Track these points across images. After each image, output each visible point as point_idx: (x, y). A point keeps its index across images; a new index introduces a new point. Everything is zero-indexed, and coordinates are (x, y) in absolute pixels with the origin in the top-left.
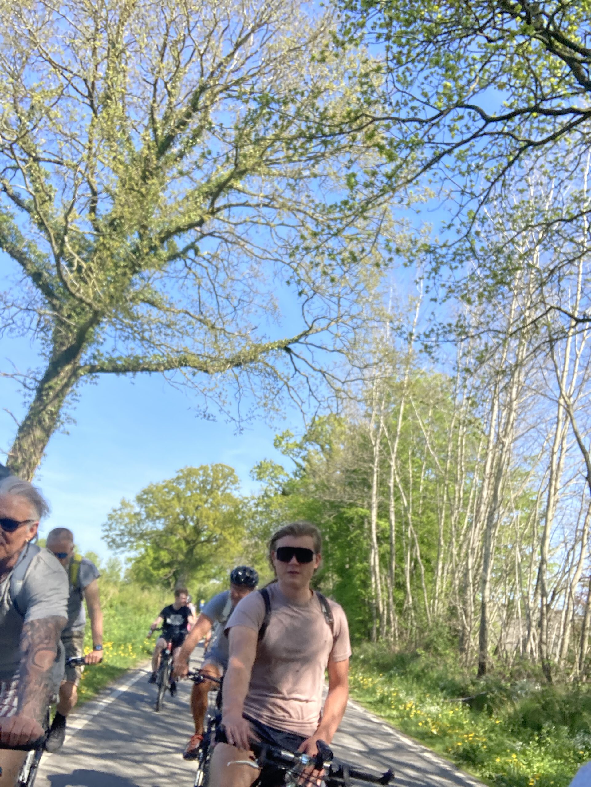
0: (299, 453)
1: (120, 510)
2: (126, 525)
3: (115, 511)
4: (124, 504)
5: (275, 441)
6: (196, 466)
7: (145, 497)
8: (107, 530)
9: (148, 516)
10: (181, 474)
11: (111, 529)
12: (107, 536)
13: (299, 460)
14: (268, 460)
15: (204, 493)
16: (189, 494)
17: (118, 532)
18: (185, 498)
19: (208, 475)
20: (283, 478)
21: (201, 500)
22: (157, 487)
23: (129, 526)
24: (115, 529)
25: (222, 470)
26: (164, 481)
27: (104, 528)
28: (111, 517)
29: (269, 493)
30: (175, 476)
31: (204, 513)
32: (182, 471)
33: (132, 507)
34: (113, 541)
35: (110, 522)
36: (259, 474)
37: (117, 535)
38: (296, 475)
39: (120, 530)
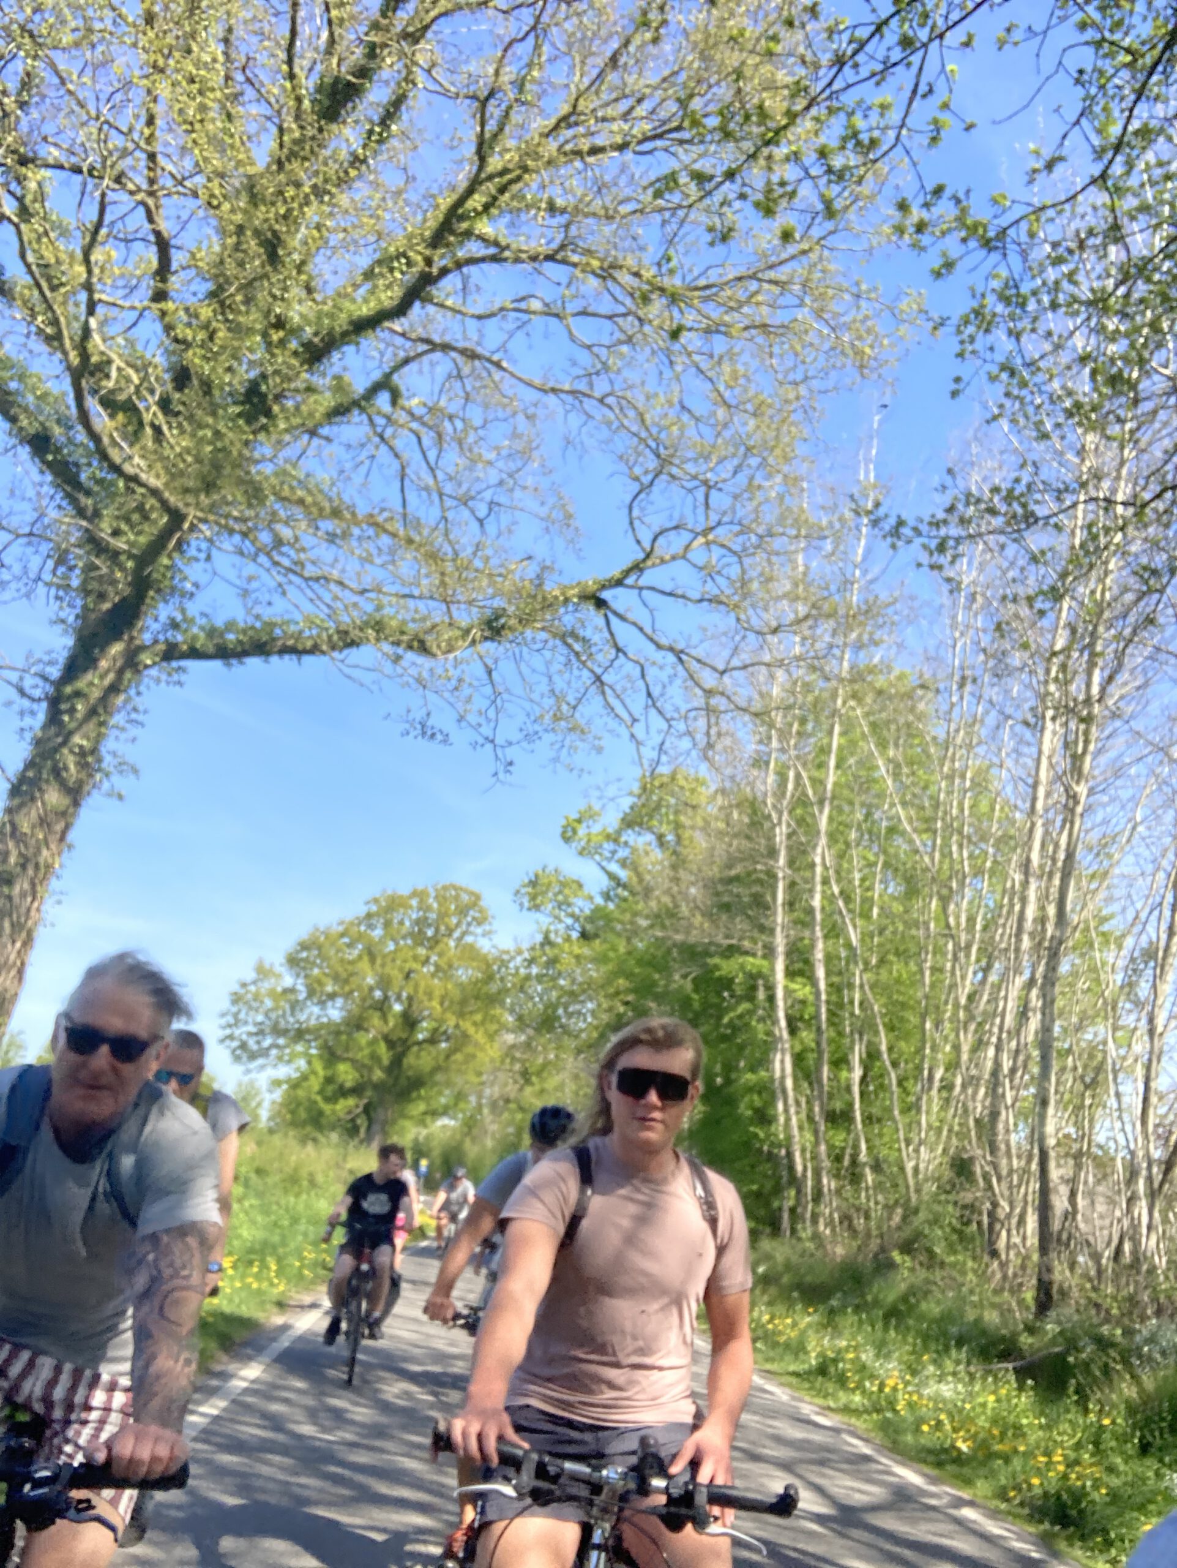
0: (614, 852)
1: (254, 983)
2: (266, 1015)
3: (244, 985)
4: (263, 972)
5: (565, 827)
6: (404, 890)
7: (304, 954)
8: (230, 1026)
9: (311, 993)
10: (374, 908)
11: (237, 1022)
12: (231, 1037)
13: (614, 867)
14: (551, 868)
15: (422, 944)
16: (391, 947)
17: (251, 1029)
18: (384, 956)
19: (429, 909)
20: (582, 906)
21: (415, 958)
22: (327, 935)
23: (273, 1015)
24: (246, 1023)
25: (457, 898)
26: (341, 923)
27: (223, 1021)
28: (236, 999)
29: (552, 936)
30: (362, 911)
31: (422, 984)
32: (376, 901)
33: (279, 976)
34: (243, 1046)
35: (234, 1009)
36: (533, 898)
37: (250, 1034)
38: (607, 897)
39: (256, 1024)
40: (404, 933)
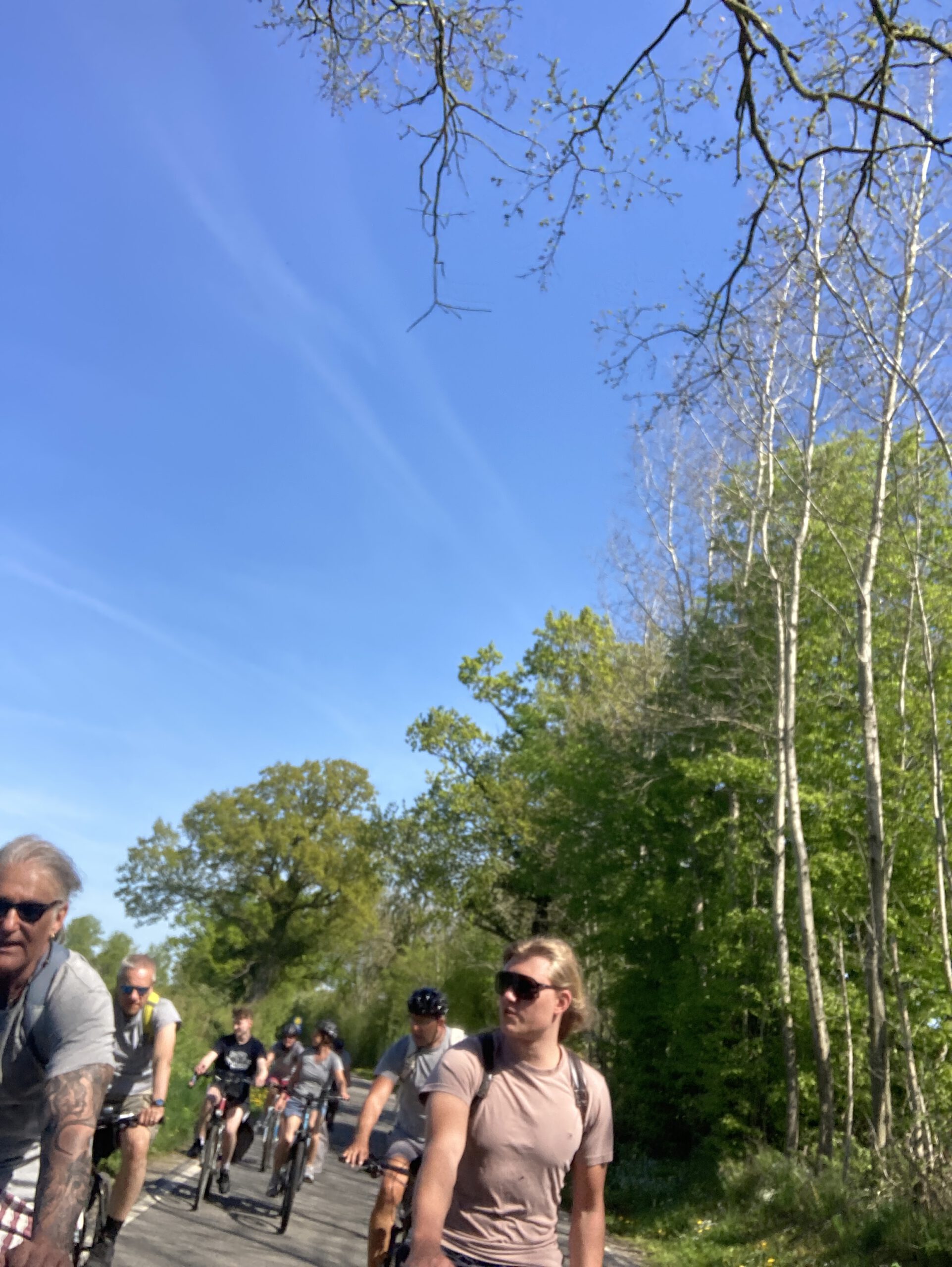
1: (152, 840)
2: (160, 871)
3: (142, 842)
6: (297, 763)
8: (126, 880)
9: (204, 856)
10: (268, 778)
11: (133, 878)
12: (125, 891)
13: (512, 713)
15: (310, 814)
16: (281, 814)
17: (145, 883)
18: (275, 823)
19: (318, 782)
20: (478, 750)
21: (302, 825)
22: (222, 797)
23: (167, 872)
24: (142, 878)
25: (345, 774)
26: (236, 790)
27: (120, 875)
28: (134, 854)
29: (443, 786)
30: (256, 779)
31: (309, 849)
32: (270, 771)
33: (175, 836)
34: (138, 899)
35: (131, 864)
36: (428, 737)
37: (145, 889)
38: (504, 744)
39: (151, 879)
40: (295, 802)
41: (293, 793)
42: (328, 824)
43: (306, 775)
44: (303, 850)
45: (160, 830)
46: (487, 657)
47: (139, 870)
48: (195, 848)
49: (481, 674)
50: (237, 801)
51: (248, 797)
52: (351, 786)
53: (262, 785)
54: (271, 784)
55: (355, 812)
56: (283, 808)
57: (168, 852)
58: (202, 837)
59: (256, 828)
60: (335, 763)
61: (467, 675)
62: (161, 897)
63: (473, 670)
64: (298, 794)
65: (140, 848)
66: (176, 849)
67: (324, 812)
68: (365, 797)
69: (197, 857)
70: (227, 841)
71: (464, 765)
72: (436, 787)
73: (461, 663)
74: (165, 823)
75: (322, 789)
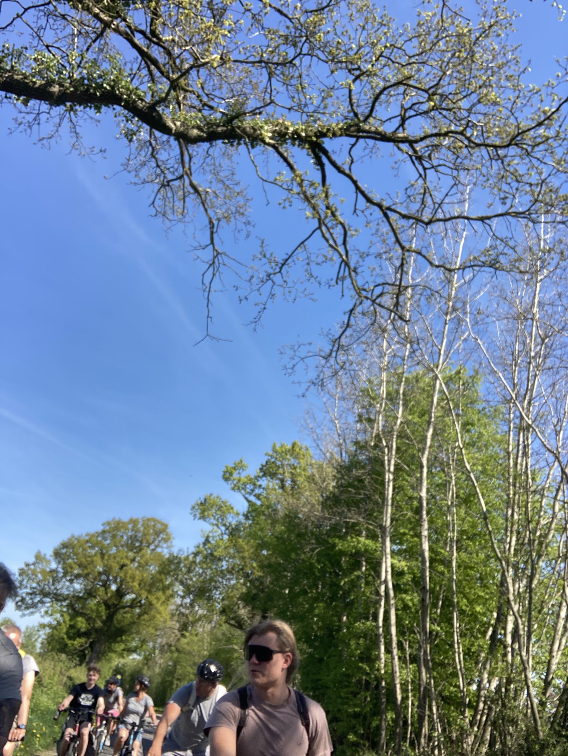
0: (253, 491)
1: (34, 564)
2: (38, 583)
3: (27, 565)
5: (225, 473)
6: (125, 518)
7: (64, 551)
9: (65, 574)
10: (107, 528)
13: (252, 498)
14: (215, 495)
15: (131, 550)
16: (114, 550)
17: (28, 590)
18: (110, 556)
19: (137, 531)
20: (232, 520)
21: (127, 557)
22: (78, 540)
23: (42, 584)
24: (26, 587)
25: (154, 526)
26: (87, 535)
29: (210, 539)
30: (100, 528)
31: (130, 572)
32: (109, 523)
33: (49, 562)
36: (203, 511)
37: (28, 594)
38: (247, 517)
39: (32, 588)
40: (123, 543)
41: (122, 537)
42: (142, 557)
43: (130, 526)
44: (126, 573)
45: (39, 558)
46: (239, 466)
47: (25, 582)
48: (60, 570)
49: (235, 476)
50: (87, 542)
51: (94, 539)
52: (157, 533)
53: (104, 532)
54: (109, 532)
55: (159, 550)
56: (116, 546)
57: (43, 572)
58: (64, 563)
59: (98, 559)
60: (148, 520)
61: (227, 476)
62: (38, 599)
63: (231, 474)
64: (125, 538)
65: (26, 568)
66: (48, 570)
67: (140, 549)
68: (166, 540)
69: (61, 575)
70: (80, 565)
71: (223, 528)
72: (207, 541)
73: (225, 469)
74: (42, 554)
75: (140, 535)
